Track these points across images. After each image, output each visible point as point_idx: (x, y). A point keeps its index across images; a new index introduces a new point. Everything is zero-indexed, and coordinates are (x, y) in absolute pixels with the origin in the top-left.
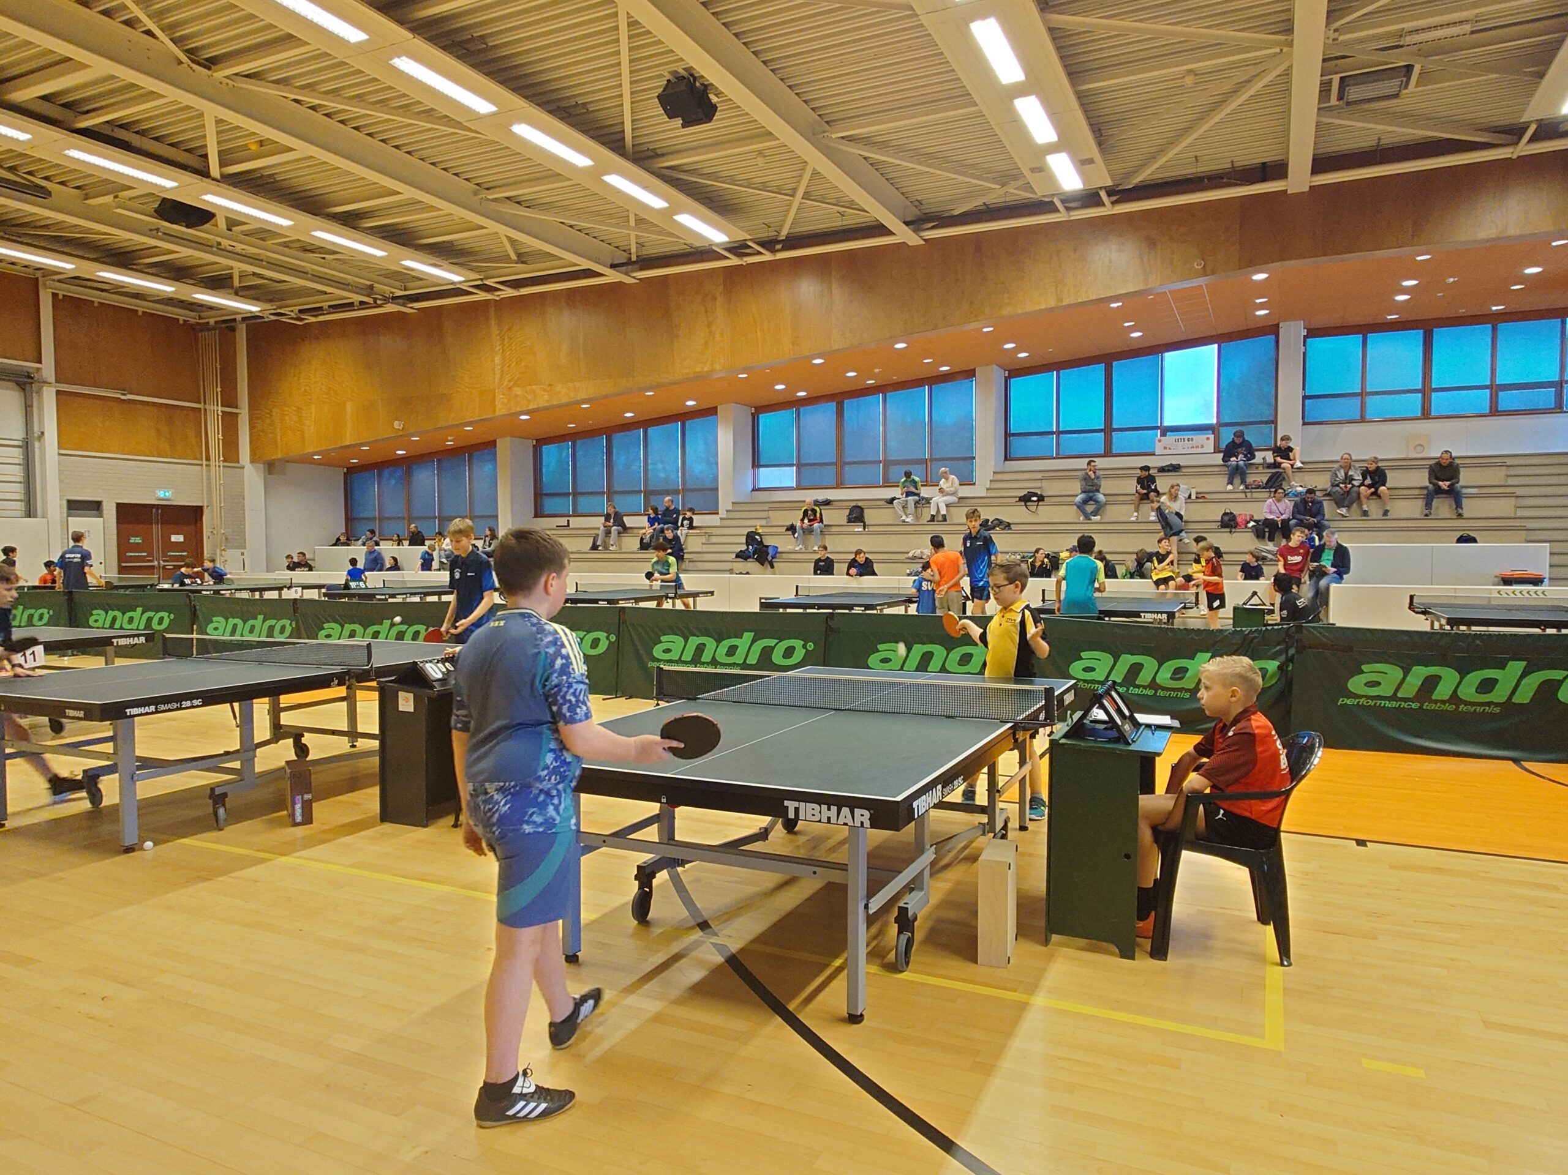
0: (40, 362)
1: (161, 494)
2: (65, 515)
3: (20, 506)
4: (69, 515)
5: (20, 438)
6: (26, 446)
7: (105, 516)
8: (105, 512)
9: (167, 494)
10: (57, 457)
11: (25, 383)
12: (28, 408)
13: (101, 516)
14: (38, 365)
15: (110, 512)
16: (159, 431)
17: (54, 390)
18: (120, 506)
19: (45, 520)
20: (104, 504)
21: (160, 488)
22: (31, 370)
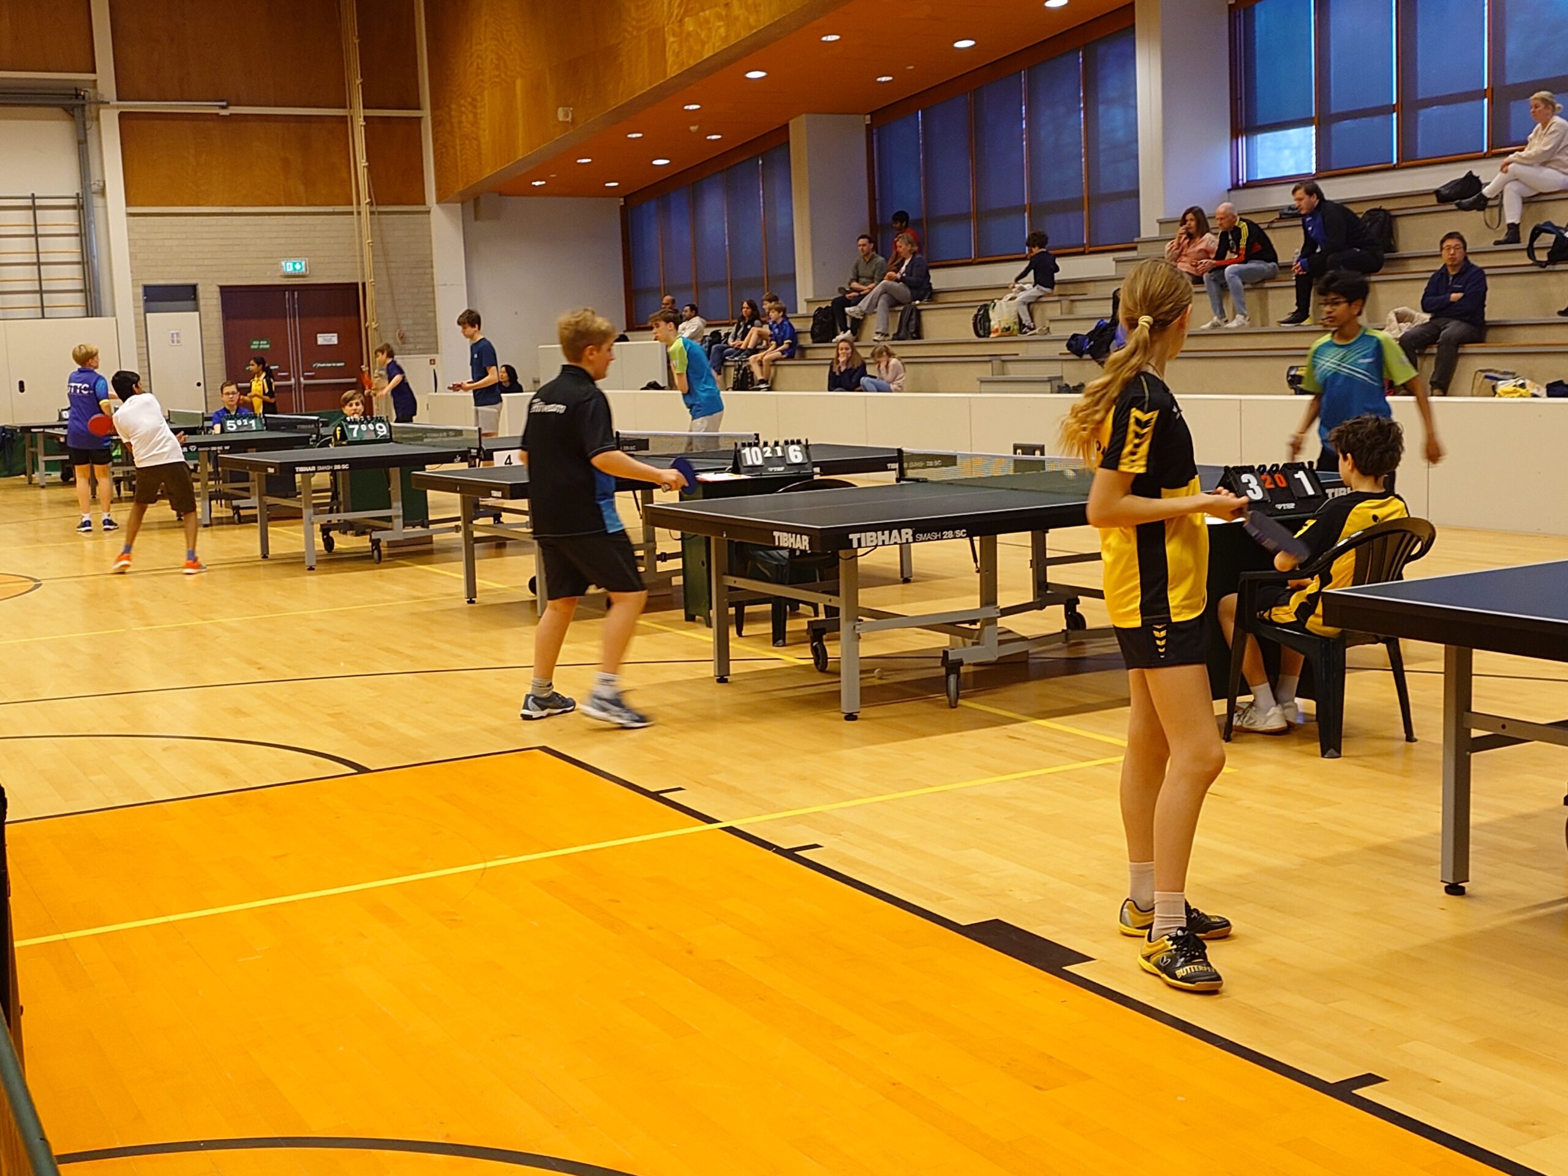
0: (94, 71)
1: (289, 267)
2: (142, 310)
3: (78, 299)
4: (147, 311)
5: (74, 195)
6: (82, 207)
7: (202, 308)
8: (202, 302)
9: (298, 267)
10: (125, 218)
11: (73, 107)
12: (82, 145)
13: (196, 309)
14: (91, 76)
15: (210, 300)
16: (286, 163)
17: (117, 112)
18: (227, 292)
19: (114, 319)
20: (200, 289)
21: (288, 257)
22: (79, 85)
